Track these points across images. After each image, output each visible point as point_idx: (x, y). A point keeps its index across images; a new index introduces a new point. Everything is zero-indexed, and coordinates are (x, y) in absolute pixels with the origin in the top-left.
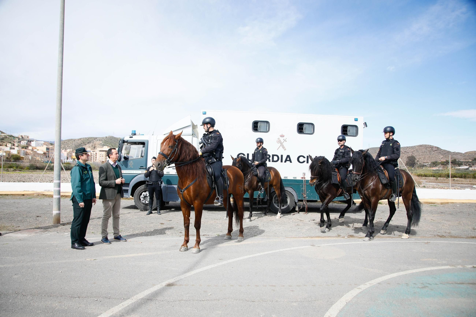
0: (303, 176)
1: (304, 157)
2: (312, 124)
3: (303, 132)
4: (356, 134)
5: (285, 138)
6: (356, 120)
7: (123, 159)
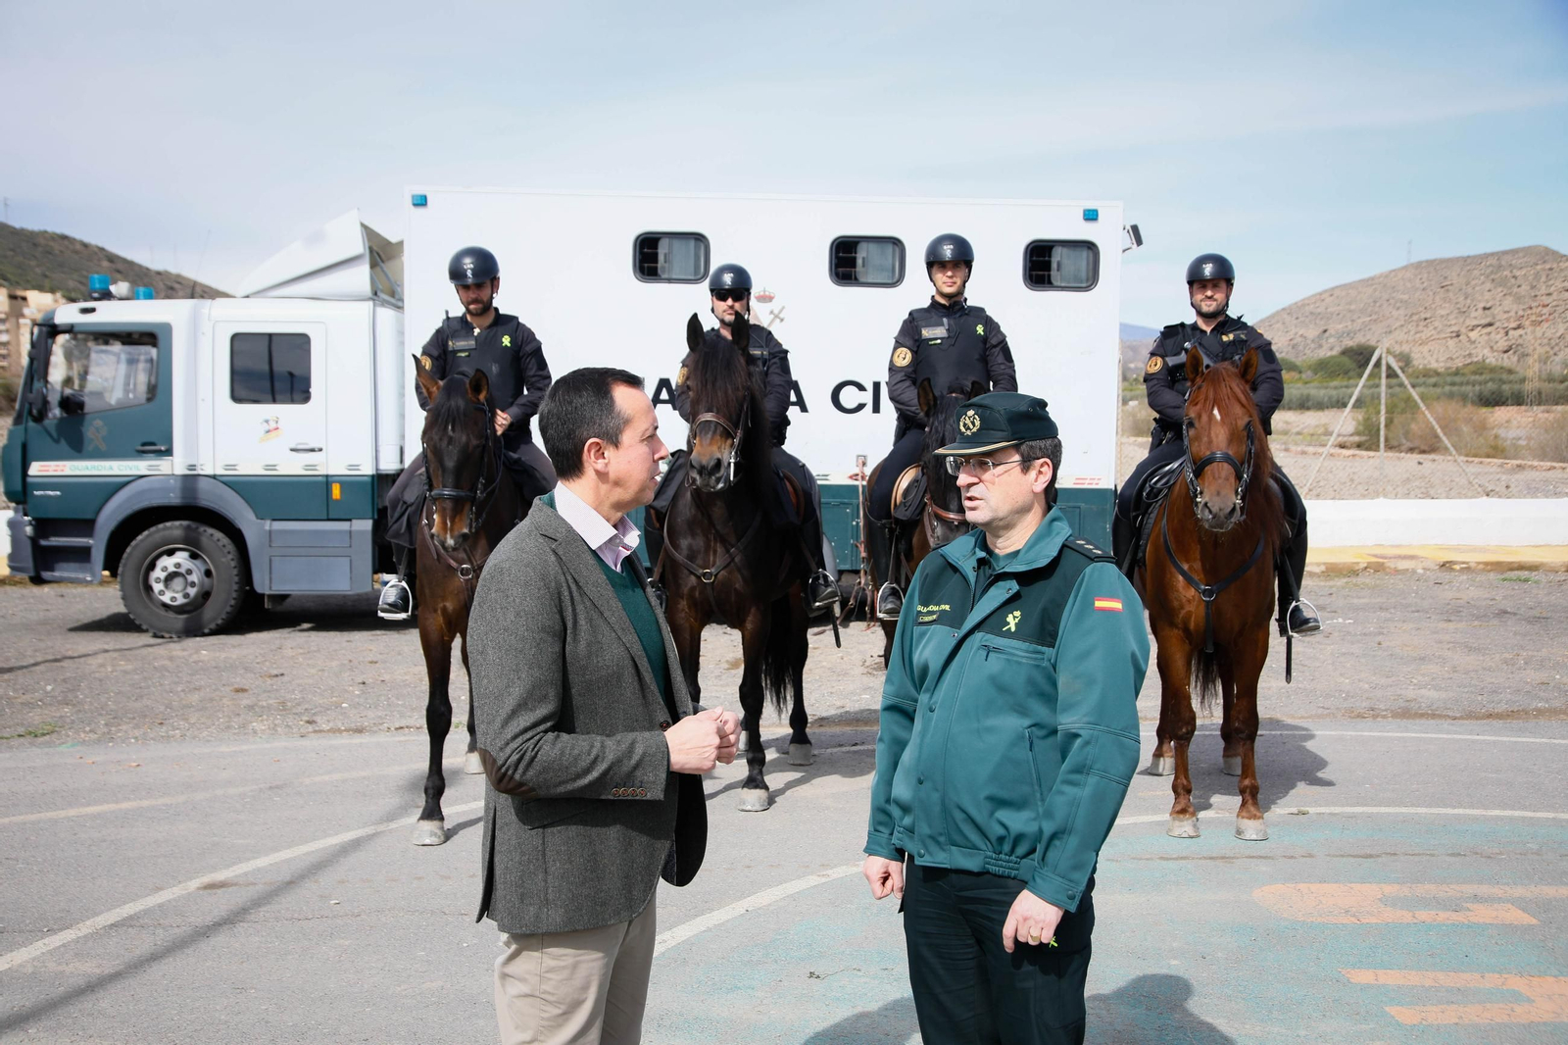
0: (857, 470)
1: (861, 388)
2: (896, 242)
3: (856, 279)
4: (1089, 279)
5: (774, 306)
6: (1091, 216)
7: (56, 412)
